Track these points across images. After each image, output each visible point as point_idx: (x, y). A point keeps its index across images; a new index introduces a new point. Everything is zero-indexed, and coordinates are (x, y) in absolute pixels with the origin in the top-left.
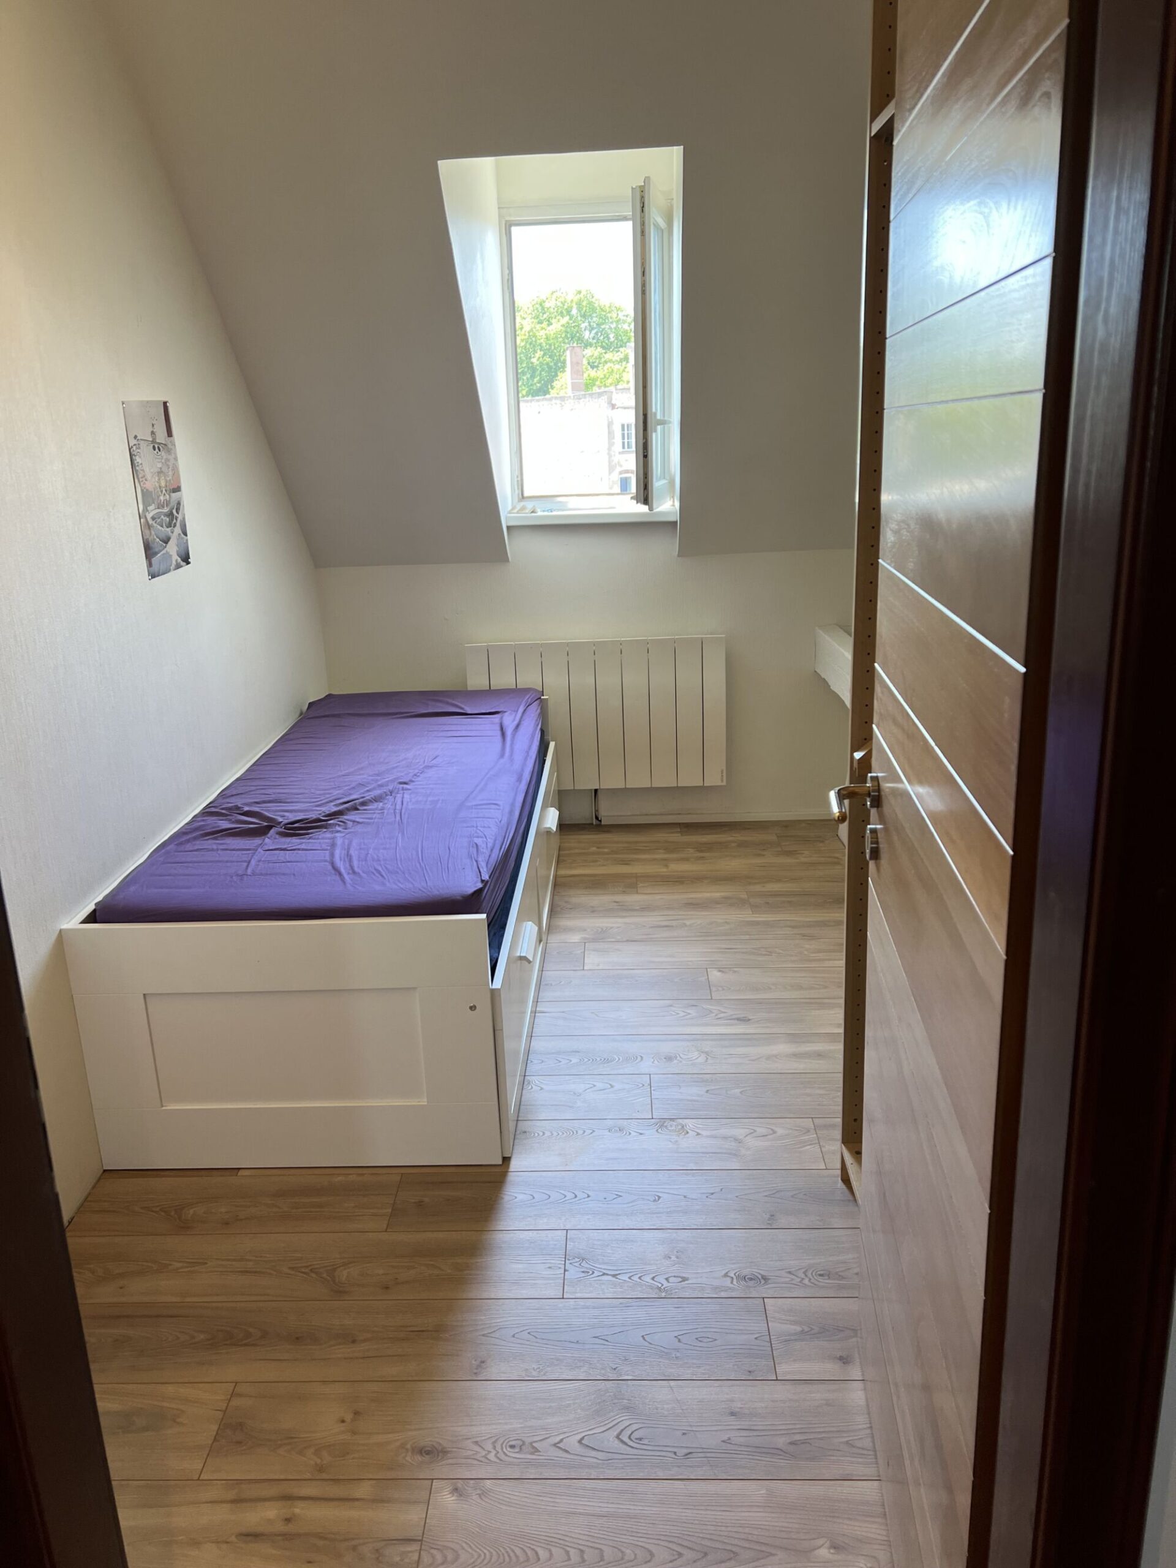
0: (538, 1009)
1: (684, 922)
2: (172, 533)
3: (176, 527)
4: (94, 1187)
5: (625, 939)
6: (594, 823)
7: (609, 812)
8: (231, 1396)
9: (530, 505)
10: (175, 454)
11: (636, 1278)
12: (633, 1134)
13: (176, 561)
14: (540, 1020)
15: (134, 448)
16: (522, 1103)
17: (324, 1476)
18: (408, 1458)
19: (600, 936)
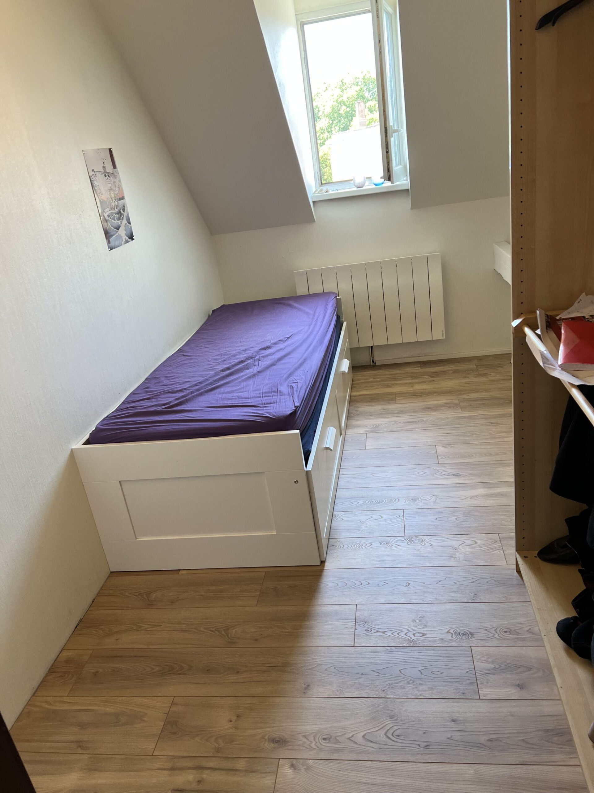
1: (423, 419)
2: (122, 223)
3: (123, 220)
4: (105, 582)
5: (389, 431)
6: (372, 365)
7: (379, 358)
8: (172, 704)
9: (324, 188)
10: (119, 178)
11: (396, 634)
12: (394, 545)
13: (125, 239)
14: (342, 479)
15: (93, 176)
16: (332, 528)
17: (220, 755)
18: (266, 745)
19: (375, 429)
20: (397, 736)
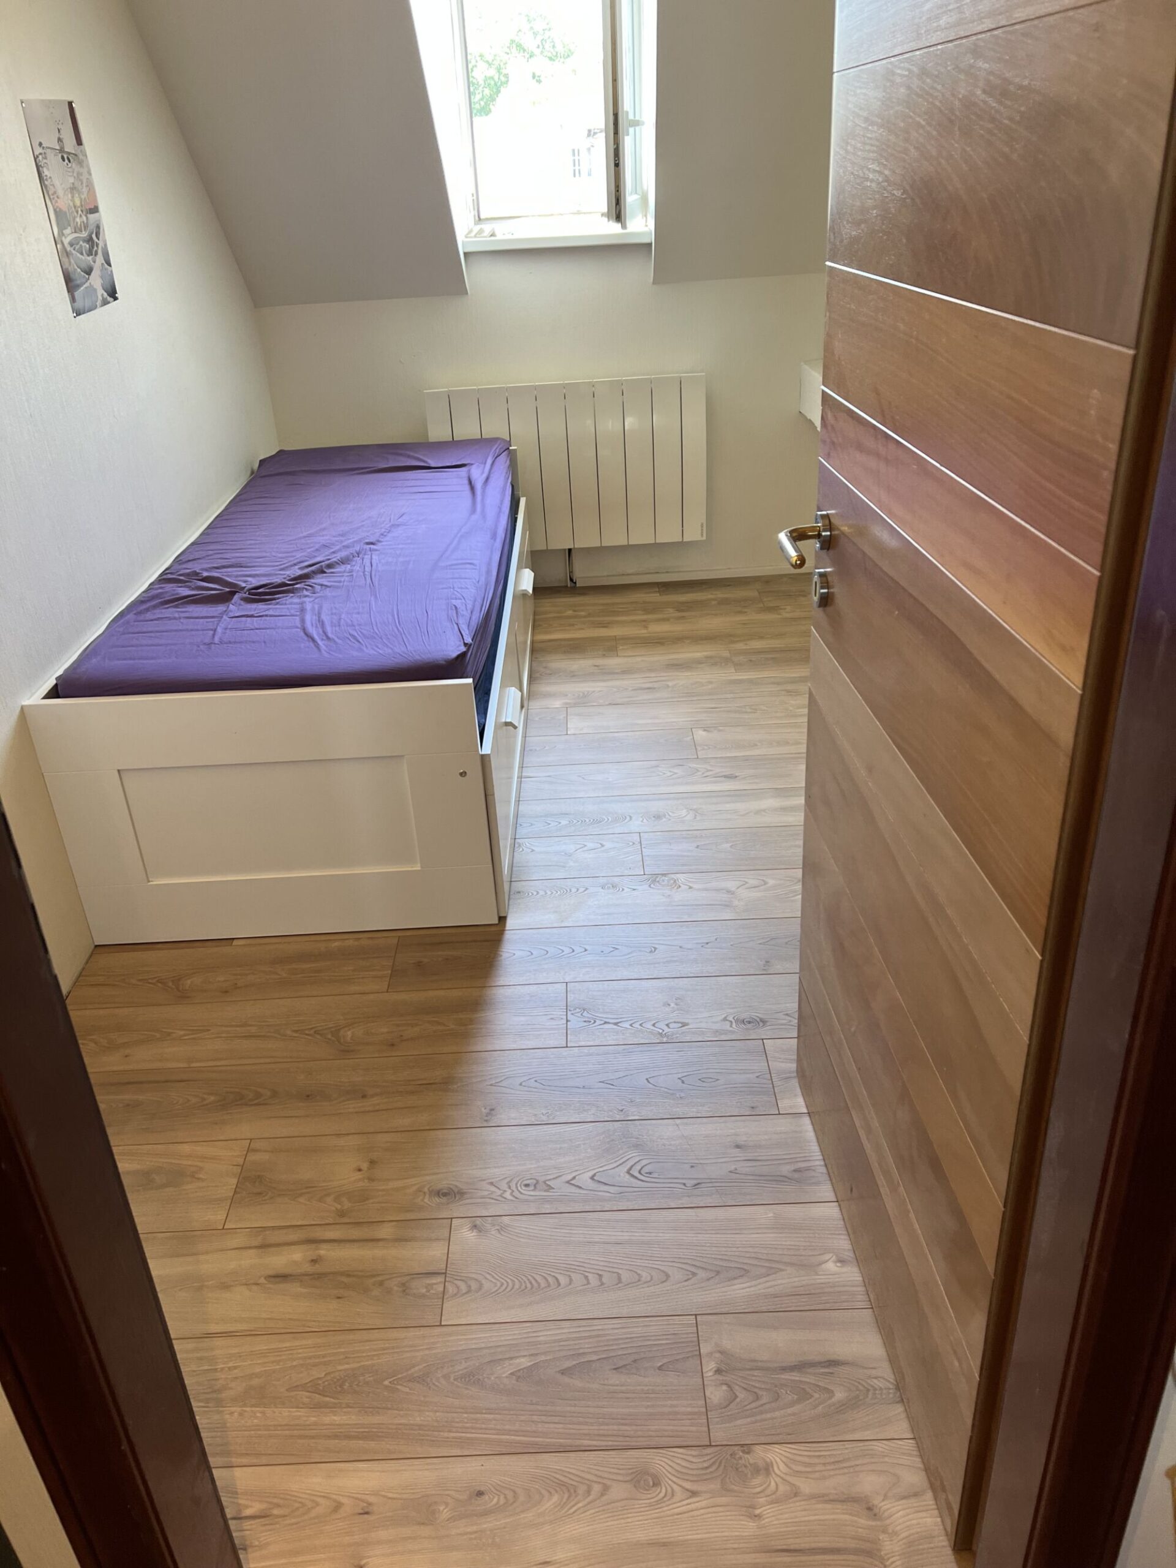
0: (524, 774)
1: (666, 683)
2: (94, 262)
3: (98, 256)
4: (87, 962)
5: (607, 703)
6: (569, 585)
7: (584, 573)
8: (248, 1152)
9: (487, 228)
10: (88, 166)
11: (637, 1025)
12: (626, 890)
13: (102, 295)
14: (527, 785)
15: (40, 157)
16: (514, 865)
17: (346, 1220)
18: (426, 1200)
19: (583, 701)
20: (647, 1173)
